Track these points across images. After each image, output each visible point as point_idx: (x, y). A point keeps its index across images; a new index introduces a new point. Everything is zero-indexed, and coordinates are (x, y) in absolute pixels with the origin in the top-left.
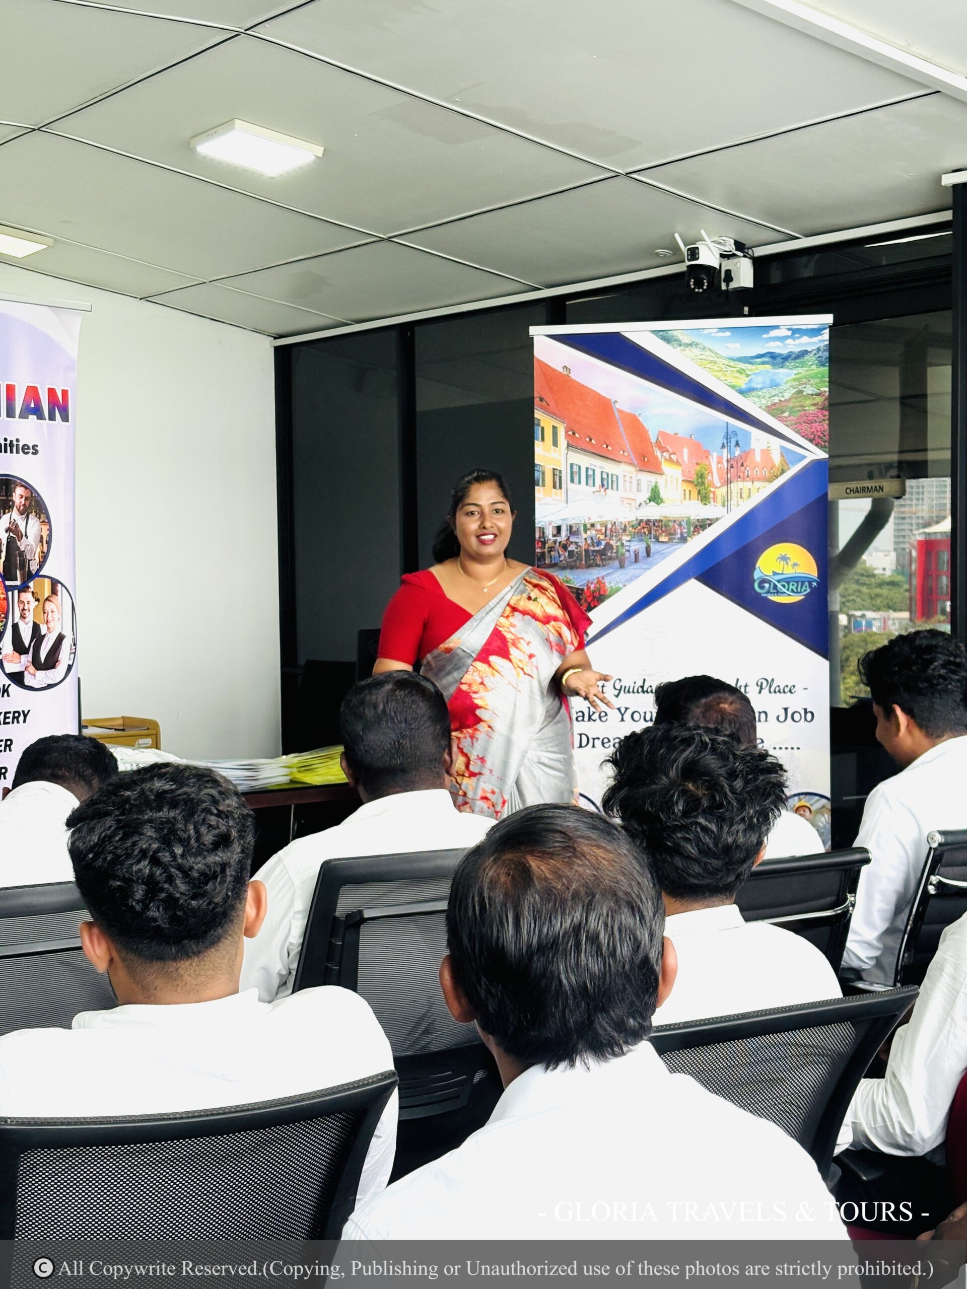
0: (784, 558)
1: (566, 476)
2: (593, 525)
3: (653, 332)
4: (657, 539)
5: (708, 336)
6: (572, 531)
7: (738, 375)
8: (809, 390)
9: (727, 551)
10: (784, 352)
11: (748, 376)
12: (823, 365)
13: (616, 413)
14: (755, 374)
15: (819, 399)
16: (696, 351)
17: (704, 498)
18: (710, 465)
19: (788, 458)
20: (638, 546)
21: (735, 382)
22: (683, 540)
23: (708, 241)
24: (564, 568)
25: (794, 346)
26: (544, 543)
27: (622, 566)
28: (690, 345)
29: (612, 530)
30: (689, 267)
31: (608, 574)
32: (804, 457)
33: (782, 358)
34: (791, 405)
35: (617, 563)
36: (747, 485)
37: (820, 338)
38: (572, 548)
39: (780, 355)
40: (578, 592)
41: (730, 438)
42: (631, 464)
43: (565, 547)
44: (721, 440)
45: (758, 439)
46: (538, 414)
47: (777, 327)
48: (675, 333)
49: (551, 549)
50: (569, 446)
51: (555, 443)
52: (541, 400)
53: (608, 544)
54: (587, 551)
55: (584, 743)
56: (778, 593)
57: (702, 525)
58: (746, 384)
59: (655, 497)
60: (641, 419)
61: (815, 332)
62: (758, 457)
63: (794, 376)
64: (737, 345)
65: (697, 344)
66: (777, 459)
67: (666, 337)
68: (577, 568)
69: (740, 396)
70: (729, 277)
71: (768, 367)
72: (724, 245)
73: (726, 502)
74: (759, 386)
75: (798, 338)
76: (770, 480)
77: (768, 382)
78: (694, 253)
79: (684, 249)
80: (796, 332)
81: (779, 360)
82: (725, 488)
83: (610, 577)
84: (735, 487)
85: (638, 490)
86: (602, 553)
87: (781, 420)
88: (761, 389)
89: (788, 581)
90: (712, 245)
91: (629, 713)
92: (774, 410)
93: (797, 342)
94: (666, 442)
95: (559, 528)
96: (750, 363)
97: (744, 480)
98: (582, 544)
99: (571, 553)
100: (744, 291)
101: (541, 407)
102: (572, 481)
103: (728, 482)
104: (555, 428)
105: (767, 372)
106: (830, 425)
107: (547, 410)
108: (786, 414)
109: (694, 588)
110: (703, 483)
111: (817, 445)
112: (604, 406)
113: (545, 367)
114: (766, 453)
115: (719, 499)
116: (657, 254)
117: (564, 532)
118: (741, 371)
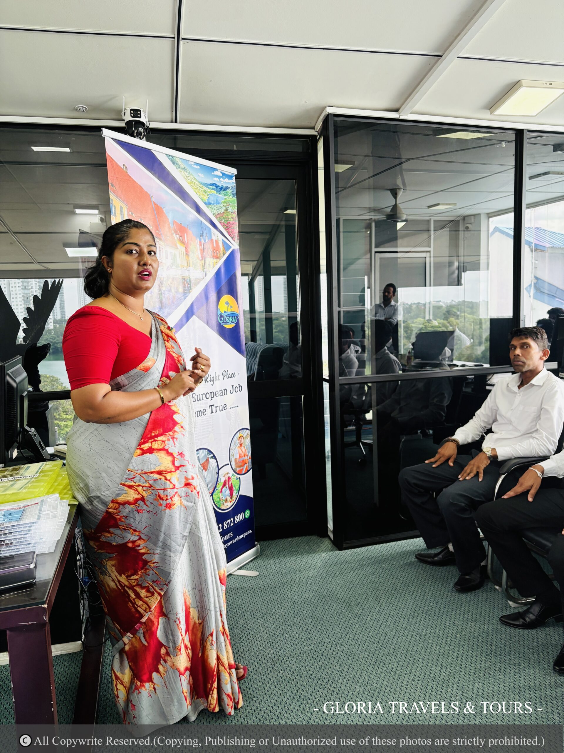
3: (168, 156)
5: (190, 166)
7: (204, 193)
8: (230, 209)
10: (220, 185)
11: (208, 195)
12: (234, 196)
14: (210, 195)
15: (234, 215)
16: (187, 174)
19: (225, 246)
21: (202, 197)
22: (189, 291)
25: (223, 182)
28: (184, 169)
32: (231, 247)
33: (220, 188)
34: (224, 215)
36: (212, 260)
37: (232, 181)
39: (219, 186)
41: (203, 230)
44: (199, 231)
45: (214, 234)
46: (111, 197)
47: (216, 169)
48: (177, 158)
52: (113, 186)
56: (226, 322)
57: (196, 282)
58: (207, 200)
60: (164, 209)
61: (230, 177)
62: (215, 244)
63: (225, 200)
64: (202, 175)
65: (186, 169)
66: (221, 246)
67: (173, 161)
69: (205, 206)
71: (214, 192)
73: (204, 270)
74: (212, 202)
75: (225, 179)
76: (220, 259)
77: (215, 201)
80: (224, 175)
81: (218, 189)
82: (203, 261)
84: (207, 260)
85: (167, 258)
87: (221, 223)
88: (214, 204)
89: (229, 316)
92: (219, 217)
93: (225, 181)
96: (208, 188)
101: (114, 192)
103: (204, 257)
105: (215, 195)
108: (223, 221)
111: (235, 240)
113: (113, 161)
114: (217, 241)
115: (201, 268)
118: (205, 191)
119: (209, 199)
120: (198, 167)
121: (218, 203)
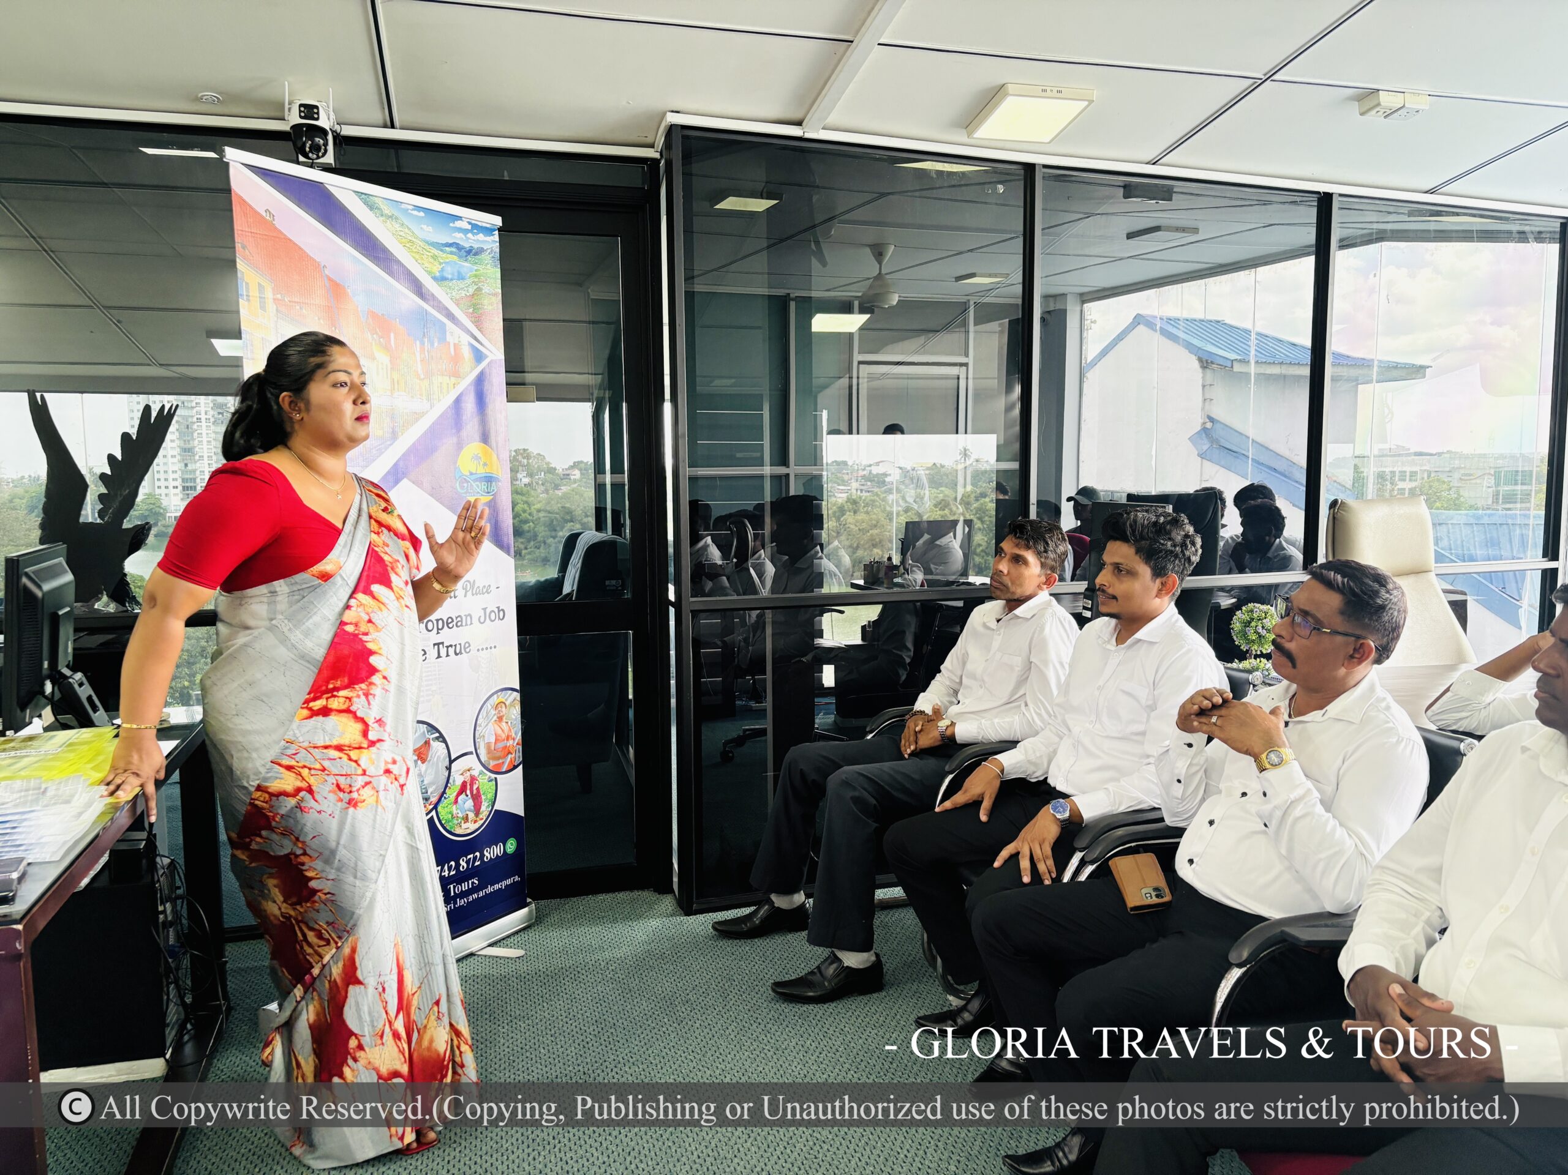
0: (477, 458)
3: (357, 193)
5: (406, 212)
7: (432, 260)
8: (488, 288)
10: (467, 245)
12: (496, 267)
14: (445, 263)
15: (495, 300)
16: (396, 226)
19: (476, 355)
21: (429, 267)
22: (395, 435)
25: (474, 241)
28: (391, 217)
33: (466, 252)
34: (474, 301)
36: (445, 380)
37: (494, 238)
39: (464, 248)
41: (429, 326)
44: (422, 329)
45: (451, 331)
46: (241, 266)
47: (459, 218)
48: (377, 199)
50: (277, 313)
51: (263, 307)
52: (243, 247)
56: (474, 493)
58: (439, 272)
61: (488, 231)
63: (474, 272)
64: (430, 229)
65: (397, 219)
66: (465, 354)
67: (367, 200)
69: (434, 283)
71: (455, 257)
73: (430, 396)
74: (450, 277)
75: (477, 234)
77: (456, 274)
80: (476, 228)
81: (463, 253)
82: (427, 382)
84: (436, 380)
88: (452, 280)
89: (481, 480)
92: (462, 303)
93: (476, 237)
94: (375, 322)
96: (442, 250)
101: (245, 257)
103: (430, 375)
104: (260, 289)
105: (455, 263)
107: (251, 263)
108: (471, 310)
111: (495, 345)
113: (250, 211)
114: (458, 347)
115: (423, 393)
118: (435, 257)
119: (442, 270)
120: (422, 214)
121: (461, 277)
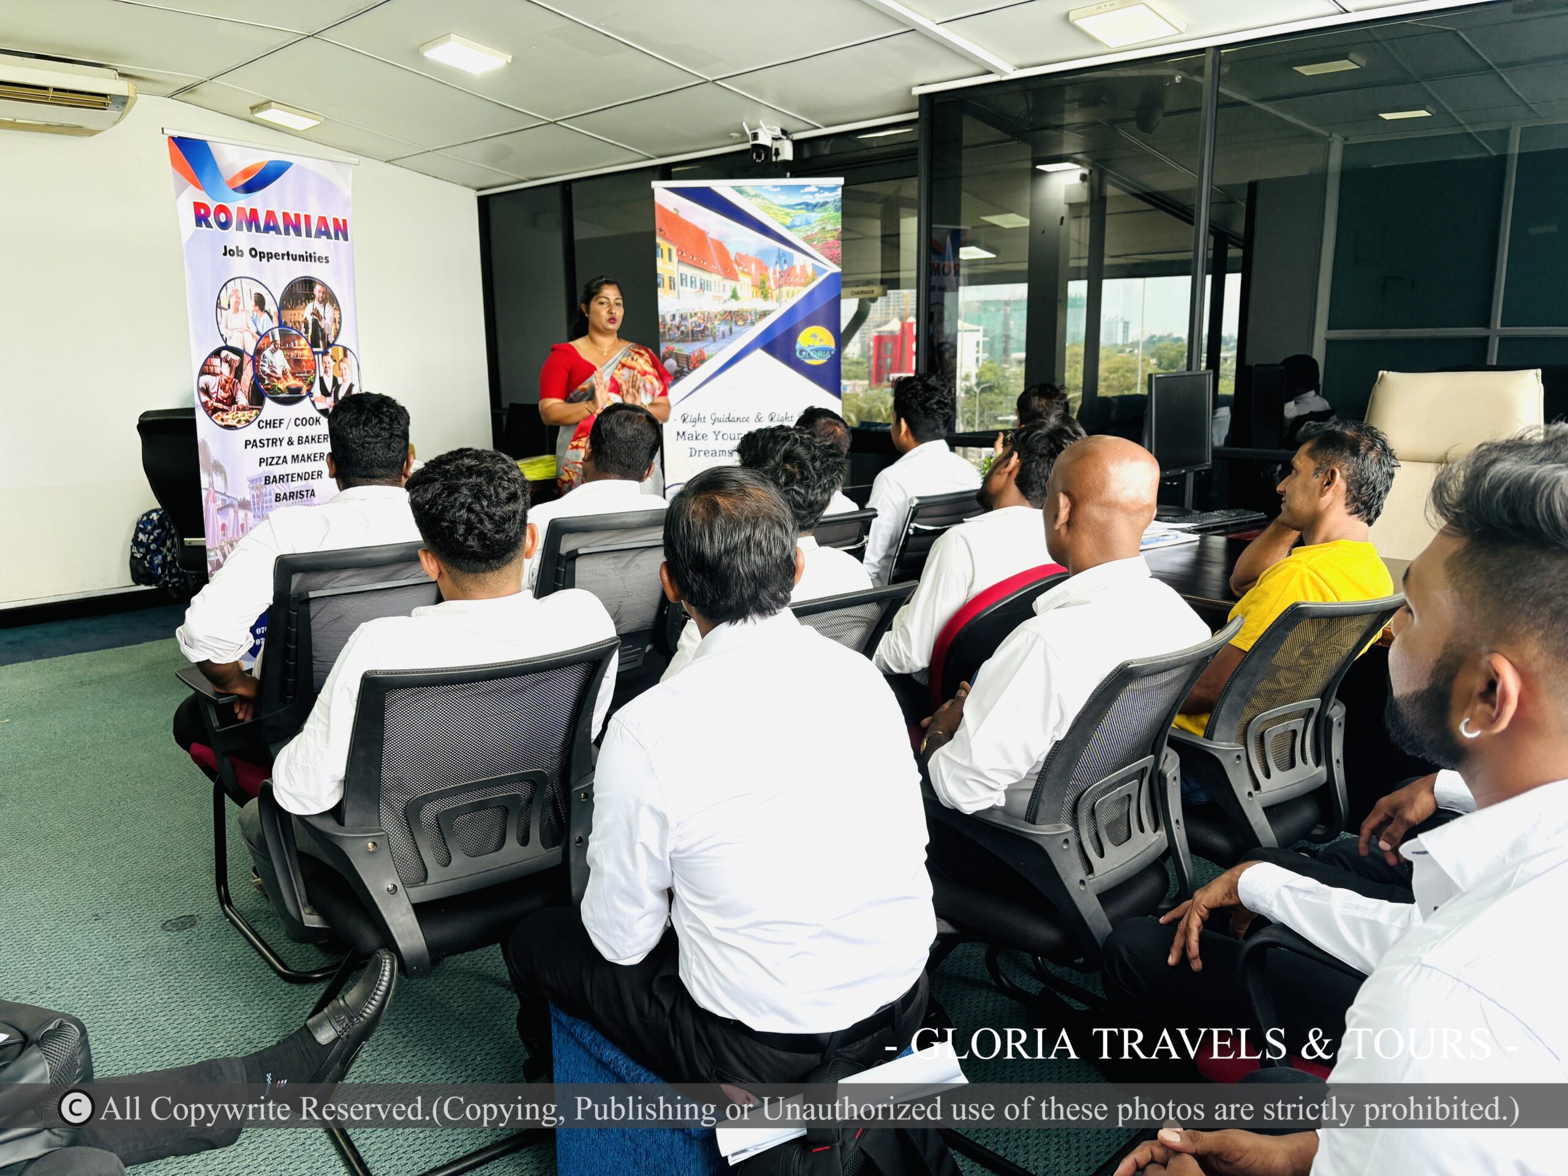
0: (814, 336)
1: (678, 281)
2: (695, 314)
3: (733, 187)
4: (736, 323)
5: (766, 190)
6: (683, 318)
7: (784, 216)
8: (829, 227)
9: (779, 332)
10: (814, 202)
11: (790, 217)
12: (838, 211)
13: (710, 242)
14: (796, 216)
15: (836, 234)
16: (759, 200)
17: (765, 297)
18: (768, 276)
19: (818, 271)
20: (724, 328)
21: (782, 221)
22: (753, 323)
23: (764, 128)
24: (678, 342)
25: (819, 198)
26: (665, 326)
27: (714, 341)
28: (756, 196)
29: (708, 318)
30: (753, 146)
31: (706, 346)
32: (826, 271)
33: (813, 206)
34: (818, 236)
35: (711, 338)
36: (791, 289)
37: (835, 193)
38: (683, 328)
39: (811, 204)
40: (688, 358)
41: (781, 258)
42: (719, 274)
43: (678, 328)
44: (774, 259)
45: (798, 259)
46: (659, 240)
47: (809, 186)
48: (746, 188)
49: (669, 330)
50: (679, 261)
51: (670, 259)
52: (661, 230)
53: (705, 327)
54: (692, 331)
55: (693, 453)
56: (811, 357)
57: (764, 314)
58: (791, 222)
59: (734, 296)
60: (725, 244)
61: (834, 189)
62: (798, 270)
63: (820, 218)
64: (784, 197)
65: (759, 196)
66: (810, 271)
67: (740, 191)
68: (687, 341)
69: (787, 230)
70: (777, 153)
71: (804, 211)
72: (774, 131)
73: (778, 300)
74: (798, 224)
75: (821, 193)
76: (806, 285)
77: (804, 222)
78: (755, 136)
79: (749, 133)
80: (821, 189)
81: (810, 207)
82: (777, 291)
83: (708, 348)
84: (785, 289)
85: (724, 291)
86: (702, 332)
87: (813, 246)
88: (800, 226)
89: (817, 350)
90: (767, 131)
91: (721, 434)
92: (808, 240)
93: (822, 195)
94: (741, 259)
95: (674, 316)
96: (793, 209)
97: (790, 285)
98: (689, 326)
99: (682, 332)
100: (786, 162)
101: (661, 236)
102: (682, 284)
103: (780, 286)
104: (670, 250)
105: (804, 215)
106: (842, 250)
107: (664, 237)
108: (815, 243)
109: (759, 355)
110: (764, 287)
111: (835, 263)
112: (700, 236)
113: (664, 211)
114: (803, 268)
115: (775, 298)
116: (731, 137)
117: (678, 319)
118: (787, 214)
119: (793, 220)
120: (779, 189)
121: (808, 223)
